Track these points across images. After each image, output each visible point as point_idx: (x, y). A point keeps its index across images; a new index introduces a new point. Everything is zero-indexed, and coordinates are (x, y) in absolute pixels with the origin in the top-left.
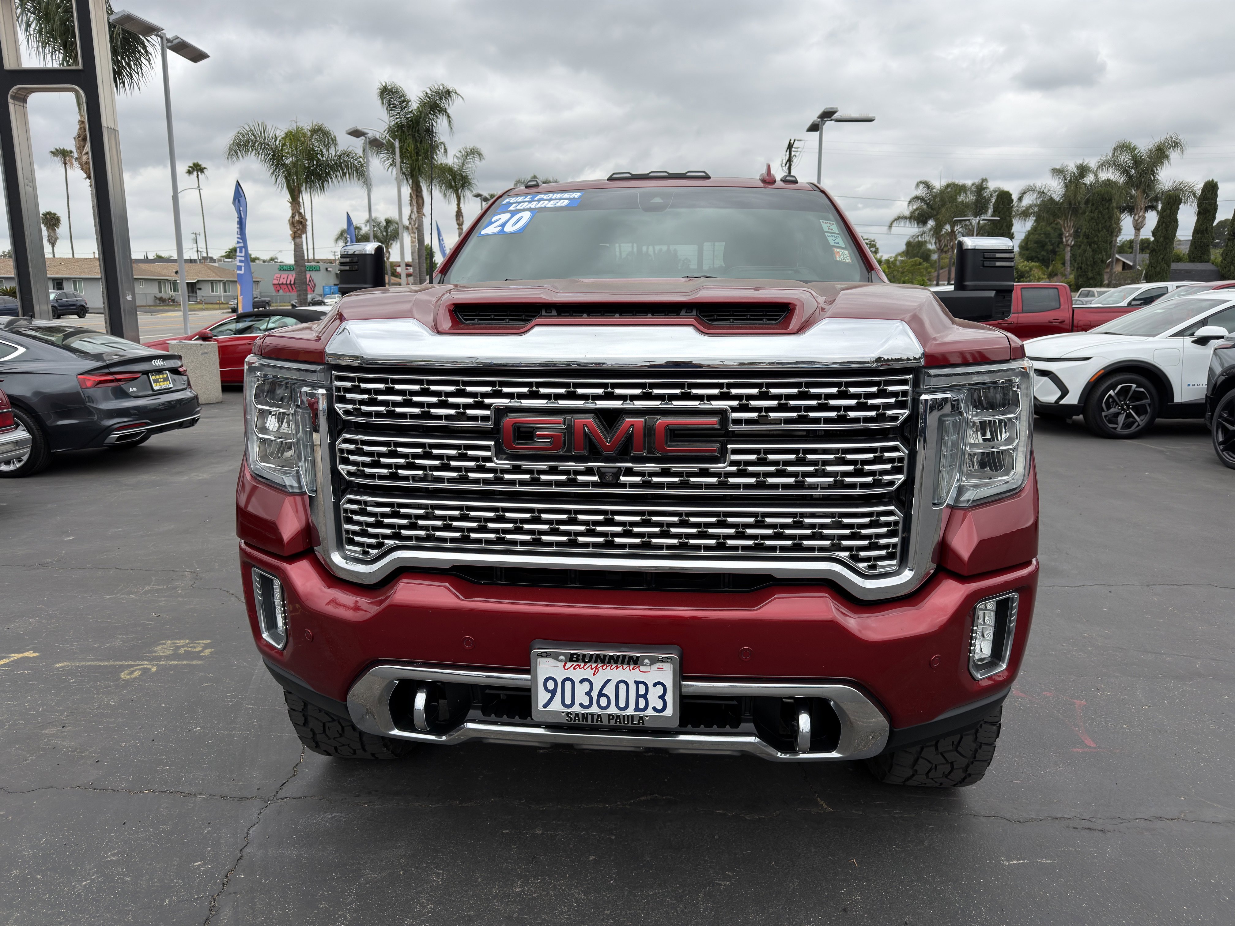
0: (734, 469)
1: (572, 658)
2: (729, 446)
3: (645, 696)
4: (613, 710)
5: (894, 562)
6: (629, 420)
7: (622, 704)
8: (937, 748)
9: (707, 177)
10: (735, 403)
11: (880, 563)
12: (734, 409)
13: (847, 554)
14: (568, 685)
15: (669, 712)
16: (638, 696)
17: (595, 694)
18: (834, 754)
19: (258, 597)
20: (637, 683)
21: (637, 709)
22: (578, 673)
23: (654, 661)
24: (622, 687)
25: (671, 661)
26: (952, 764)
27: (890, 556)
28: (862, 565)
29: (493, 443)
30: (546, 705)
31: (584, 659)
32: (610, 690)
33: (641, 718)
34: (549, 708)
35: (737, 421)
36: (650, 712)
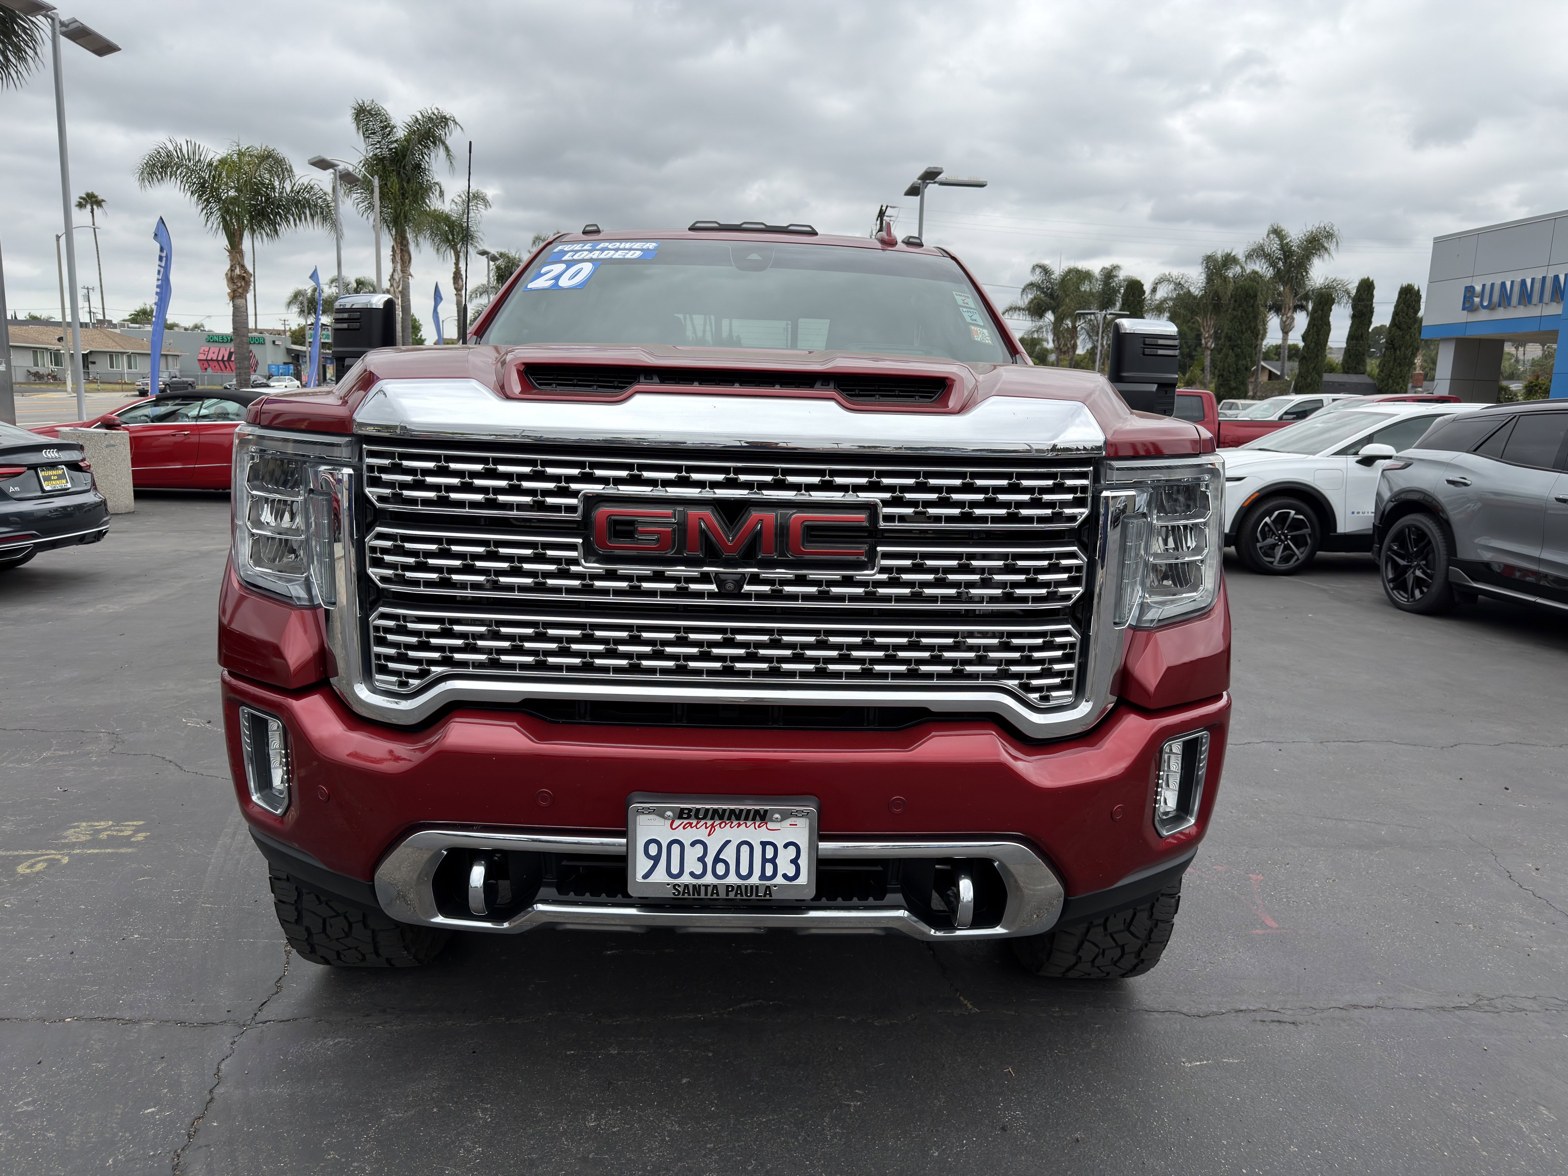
0: (884, 577)
1: (681, 814)
2: (879, 549)
3: (773, 861)
4: (732, 879)
5: (1069, 693)
6: (755, 514)
7: (744, 871)
8: (1105, 929)
9: (814, 233)
10: (887, 496)
11: (1054, 694)
12: (886, 503)
13: (1016, 682)
14: (676, 848)
15: (803, 880)
16: (764, 861)
17: (709, 860)
18: (999, 930)
19: (247, 748)
20: (764, 844)
21: (763, 877)
22: (687, 835)
23: (785, 816)
24: (745, 849)
25: (806, 815)
26: (1123, 947)
27: (1065, 686)
28: (1034, 696)
29: (580, 541)
30: (646, 876)
31: (697, 815)
32: (729, 855)
33: (768, 888)
34: (651, 879)
35: (889, 518)
36: (779, 880)
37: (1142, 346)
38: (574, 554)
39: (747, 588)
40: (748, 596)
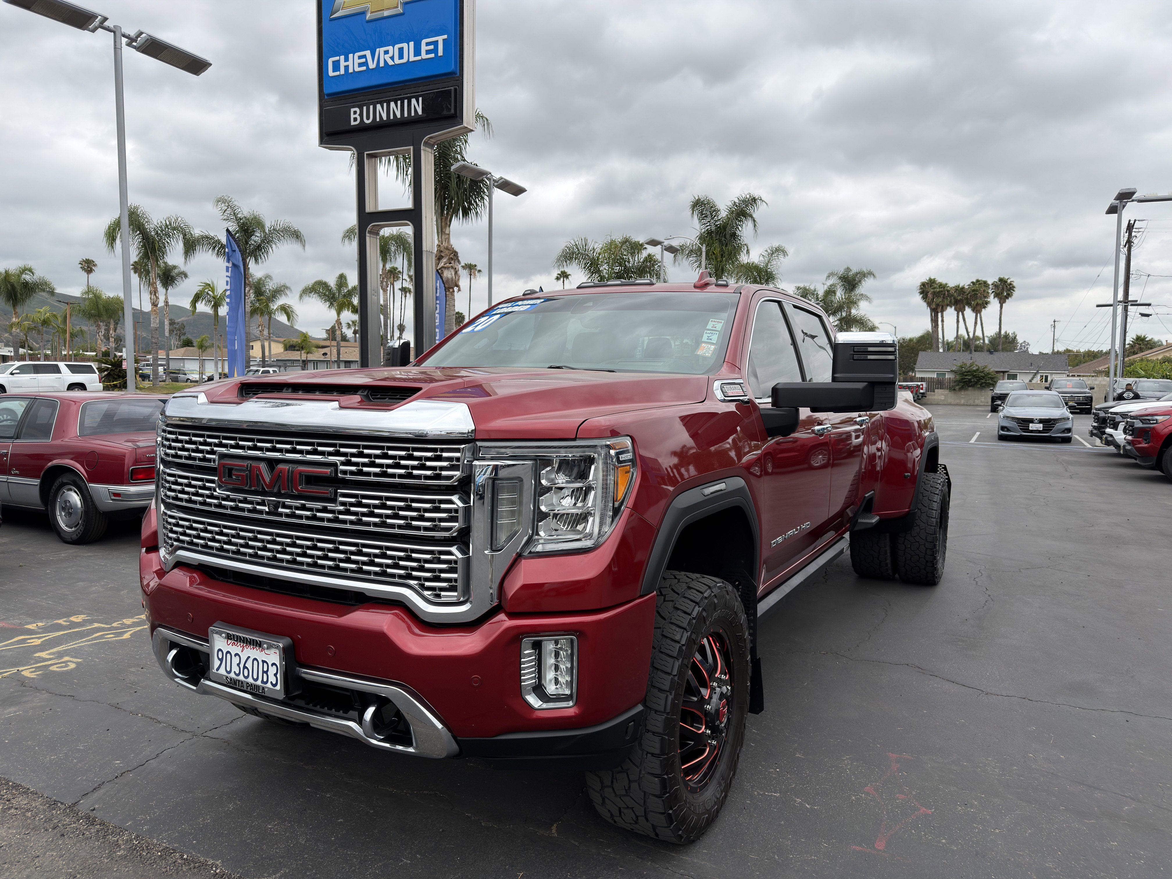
0: (342, 508)
1: (231, 637)
2: (339, 491)
3: (266, 672)
4: (250, 680)
5: (455, 594)
6: (281, 466)
7: (255, 676)
10: (343, 459)
11: (443, 593)
12: (343, 464)
13: (416, 582)
14: (228, 655)
15: (278, 687)
16: (264, 672)
17: (242, 666)
18: (411, 750)
20: (264, 662)
21: (262, 682)
22: (235, 649)
23: (270, 647)
24: (255, 662)
25: (277, 647)
27: (453, 589)
28: (426, 593)
29: (216, 478)
30: (218, 670)
31: (238, 639)
32: (249, 665)
33: (263, 688)
34: (219, 672)
35: (345, 472)
36: (269, 685)
37: (852, 353)
38: (214, 485)
39: (280, 510)
40: (280, 515)
